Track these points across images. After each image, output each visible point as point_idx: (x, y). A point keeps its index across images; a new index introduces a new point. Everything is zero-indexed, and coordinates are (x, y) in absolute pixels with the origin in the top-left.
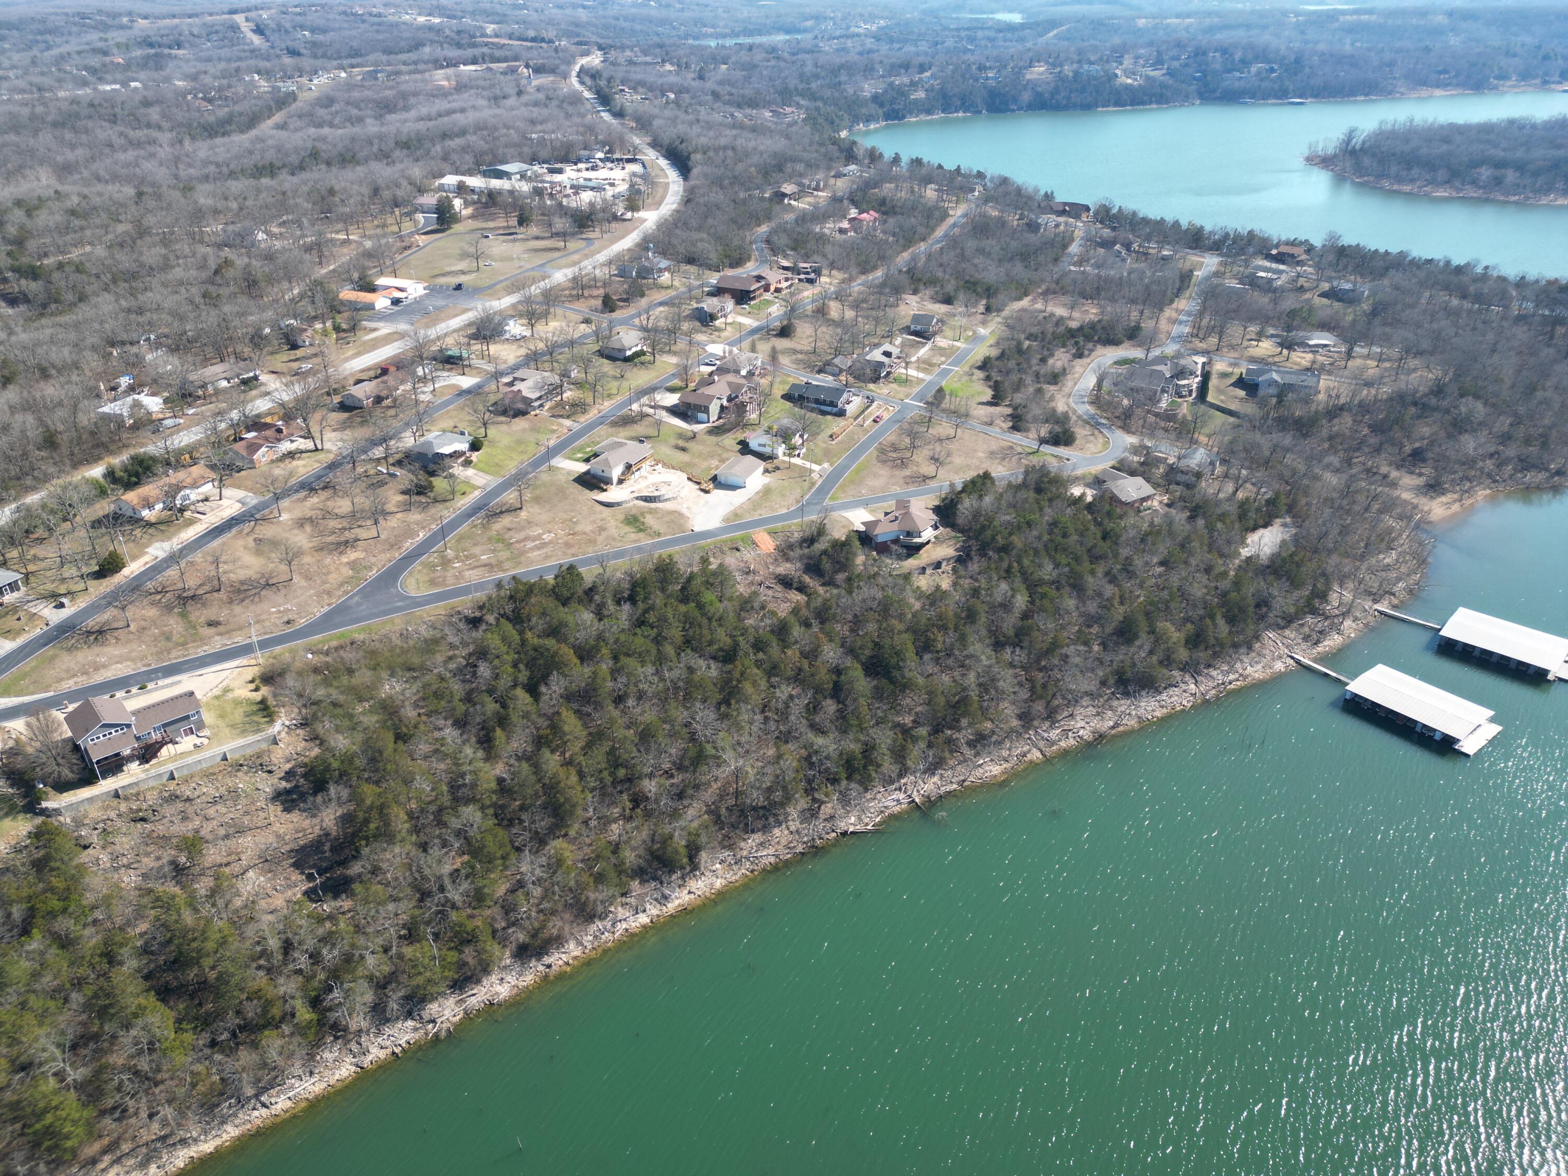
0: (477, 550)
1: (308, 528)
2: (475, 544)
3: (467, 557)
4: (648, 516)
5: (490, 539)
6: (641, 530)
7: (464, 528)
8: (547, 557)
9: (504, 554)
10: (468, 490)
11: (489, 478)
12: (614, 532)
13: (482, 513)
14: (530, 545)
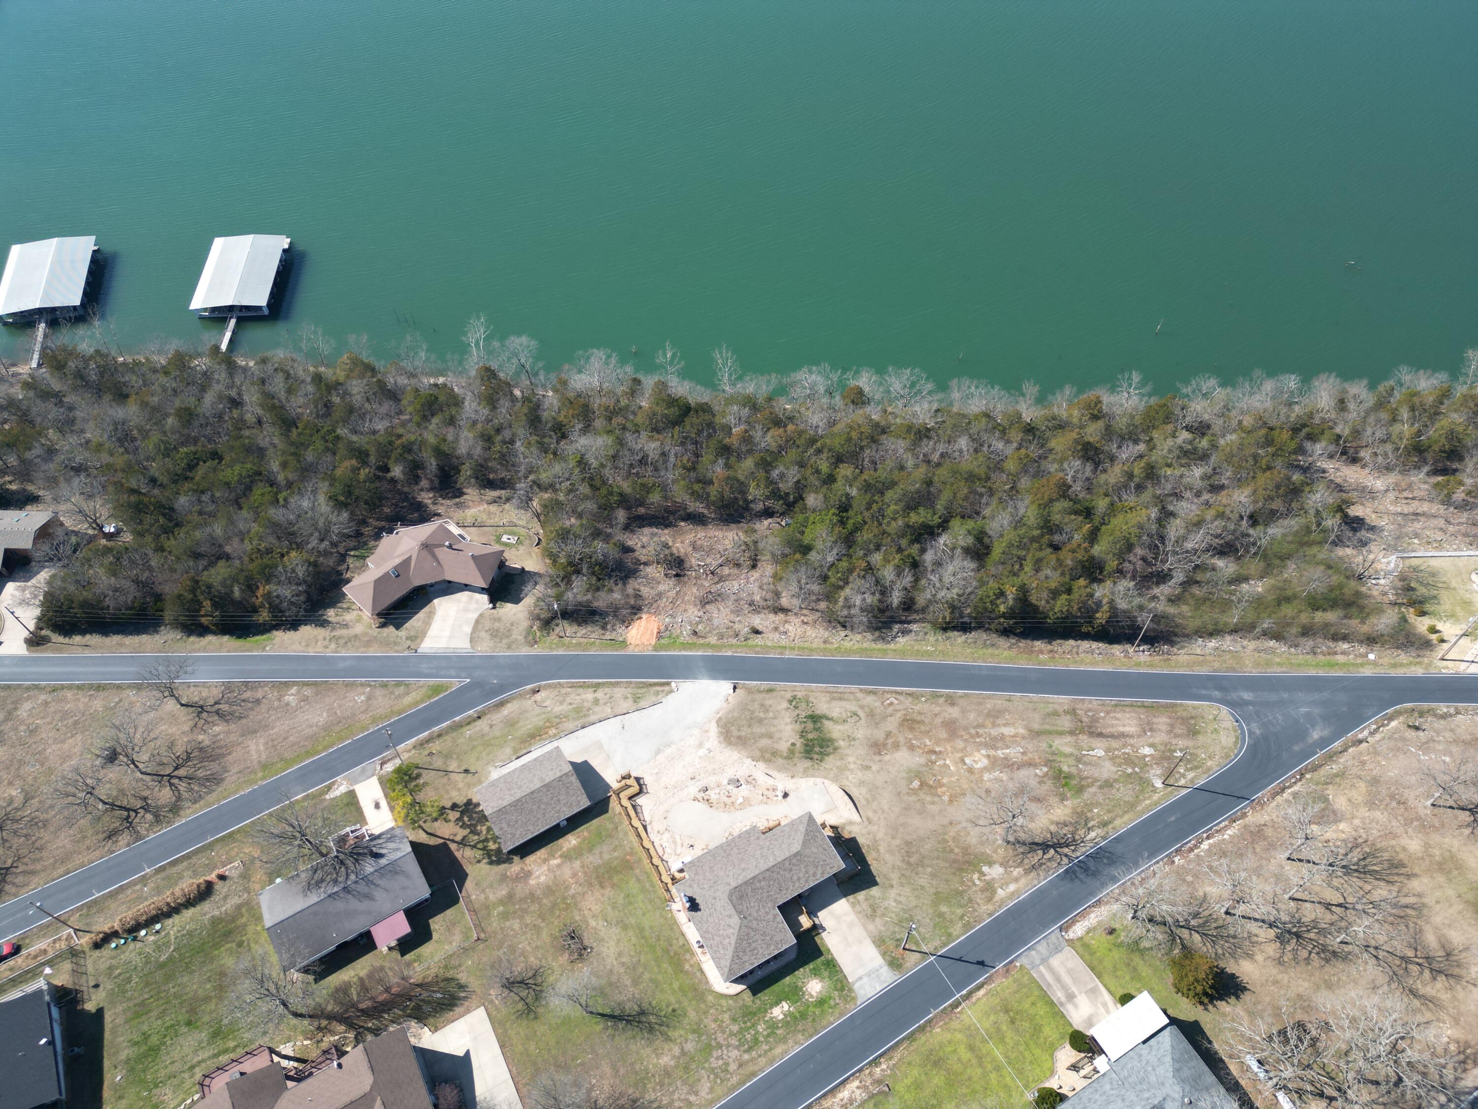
0: (1108, 770)
1: (1430, 939)
2: (1108, 784)
3: (1129, 760)
4: (784, 746)
5: (1080, 790)
6: (815, 718)
7: (1123, 824)
8: (995, 715)
9: (1063, 745)
10: (1101, 941)
11: (1043, 974)
12: (862, 732)
13: (1080, 853)
14: (1013, 752)
